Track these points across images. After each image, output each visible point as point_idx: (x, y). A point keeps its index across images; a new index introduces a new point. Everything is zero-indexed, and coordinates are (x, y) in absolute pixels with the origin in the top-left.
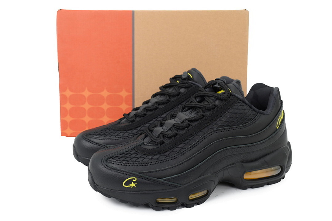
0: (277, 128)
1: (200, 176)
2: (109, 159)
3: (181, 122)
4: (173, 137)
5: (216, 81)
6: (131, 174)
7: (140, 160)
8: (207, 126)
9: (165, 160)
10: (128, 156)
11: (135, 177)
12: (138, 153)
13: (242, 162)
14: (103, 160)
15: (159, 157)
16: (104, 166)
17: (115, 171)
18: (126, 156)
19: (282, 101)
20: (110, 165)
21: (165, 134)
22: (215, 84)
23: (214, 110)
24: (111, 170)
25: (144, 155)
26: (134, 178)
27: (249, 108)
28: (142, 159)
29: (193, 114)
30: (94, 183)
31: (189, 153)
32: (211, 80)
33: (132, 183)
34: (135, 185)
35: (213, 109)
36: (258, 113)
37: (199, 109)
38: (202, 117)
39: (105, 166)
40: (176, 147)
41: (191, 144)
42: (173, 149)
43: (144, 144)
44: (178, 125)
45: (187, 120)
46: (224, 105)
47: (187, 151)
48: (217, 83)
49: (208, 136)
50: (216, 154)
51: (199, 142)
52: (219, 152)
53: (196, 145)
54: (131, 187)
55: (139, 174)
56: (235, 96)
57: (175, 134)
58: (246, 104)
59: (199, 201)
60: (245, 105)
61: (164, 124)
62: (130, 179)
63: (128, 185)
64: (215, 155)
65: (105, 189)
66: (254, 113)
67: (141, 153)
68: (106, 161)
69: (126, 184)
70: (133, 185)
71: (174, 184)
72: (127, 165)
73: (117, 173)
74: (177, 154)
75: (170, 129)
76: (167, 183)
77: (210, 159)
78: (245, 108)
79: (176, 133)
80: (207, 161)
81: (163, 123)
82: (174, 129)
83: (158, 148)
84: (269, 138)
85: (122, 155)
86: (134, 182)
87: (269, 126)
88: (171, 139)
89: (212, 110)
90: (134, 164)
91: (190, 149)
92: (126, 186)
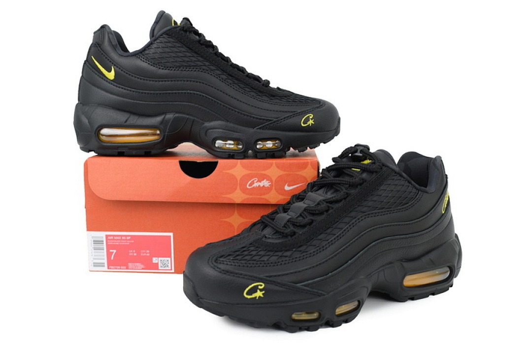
0: (443, 212)
1: (350, 280)
2: (219, 259)
3: (316, 205)
4: (308, 224)
5: (357, 147)
6: (254, 279)
7: (265, 258)
8: (355, 208)
9: (301, 258)
10: (246, 253)
11: (262, 282)
12: (260, 249)
13: (401, 260)
14: (210, 261)
15: (292, 254)
16: (214, 269)
17: (232, 274)
18: (243, 253)
19: (446, 175)
20: (222, 267)
21: (295, 221)
22: (356, 152)
23: (362, 186)
24: (225, 274)
25: (269, 251)
26: (261, 284)
27: (408, 184)
28: (268, 257)
29: (329, 193)
30: (197, 295)
31: (333, 247)
32: (349, 146)
33: (258, 291)
34: (263, 294)
35: (361, 184)
36: (419, 190)
37: (339, 186)
38: (346, 196)
39: (216, 268)
40: (315, 239)
41: (335, 235)
42: (310, 242)
43: (266, 237)
44: (312, 208)
45: (324, 202)
46: (375, 179)
47: (330, 243)
48: (359, 151)
49: (358, 221)
50: (370, 247)
51: (347, 231)
52: (373, 246)
53: (342, 235)
54: (256, 297)
55: (268, 278)
56: (388, 167)
57: (310, 221)
58: (404, 178)
59: (348, 317)
60: (402, 179)
61: (289, 209)
62: (255, 286)
63: (251, 295)
64: (368, 249)
65: (215, 302)
66: (414, 190)
67: (265, 249)
68: (215, 261)
69: (248, 293)
70: (259, 294)
71: (316, 291)
72: (248, 266)
73: (234, 278)
74: (318, 248)
75: (301, 215)
76: (307, 290)
77: (362, 254)
78: (403, 183)
79: (311, 219)
80: (359, 257)
81: (286, 208)
82: (307, 215)
83: (289, 240)
84: (434, 226)
85: (237, 253)
86: (261, 290)
87: (434, 209)
88: (306, 228)
89: (359, 187)
90: (257, 264)
91: (334, 241)
92: (249, 297)
